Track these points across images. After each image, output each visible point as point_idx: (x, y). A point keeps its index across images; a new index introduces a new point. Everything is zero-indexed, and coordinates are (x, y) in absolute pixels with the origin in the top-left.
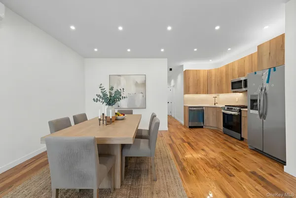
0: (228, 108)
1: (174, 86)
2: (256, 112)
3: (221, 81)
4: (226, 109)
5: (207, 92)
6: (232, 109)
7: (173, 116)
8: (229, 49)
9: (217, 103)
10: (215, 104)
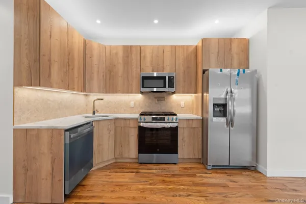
0: (154, 119)
4: (149, 120)
5: (84, 89)
9: (97, 111)
10: (94, 113)
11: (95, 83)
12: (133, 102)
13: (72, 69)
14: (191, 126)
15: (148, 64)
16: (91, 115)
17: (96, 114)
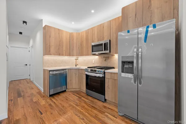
0: (91, 70)
1: (32, 47)
2: (130, 76)
3: (81, 44)
4: (89, 71)
5: (70, 55)
6: (96, 71)
7: (31, 80)
8: (93, 11)
9: (78, 65)
10: (76, 66)
11: (75, 52)
12: (94, 61)
13: (62, 47)
14: (113, 78)
15: (96, 37)
16: (75, 66)
17: (77, 66)
